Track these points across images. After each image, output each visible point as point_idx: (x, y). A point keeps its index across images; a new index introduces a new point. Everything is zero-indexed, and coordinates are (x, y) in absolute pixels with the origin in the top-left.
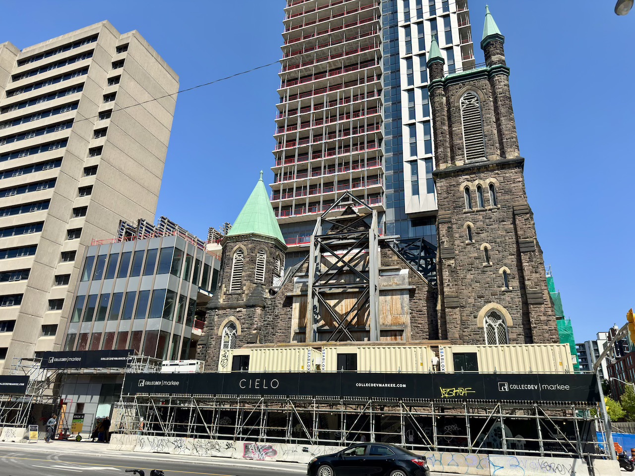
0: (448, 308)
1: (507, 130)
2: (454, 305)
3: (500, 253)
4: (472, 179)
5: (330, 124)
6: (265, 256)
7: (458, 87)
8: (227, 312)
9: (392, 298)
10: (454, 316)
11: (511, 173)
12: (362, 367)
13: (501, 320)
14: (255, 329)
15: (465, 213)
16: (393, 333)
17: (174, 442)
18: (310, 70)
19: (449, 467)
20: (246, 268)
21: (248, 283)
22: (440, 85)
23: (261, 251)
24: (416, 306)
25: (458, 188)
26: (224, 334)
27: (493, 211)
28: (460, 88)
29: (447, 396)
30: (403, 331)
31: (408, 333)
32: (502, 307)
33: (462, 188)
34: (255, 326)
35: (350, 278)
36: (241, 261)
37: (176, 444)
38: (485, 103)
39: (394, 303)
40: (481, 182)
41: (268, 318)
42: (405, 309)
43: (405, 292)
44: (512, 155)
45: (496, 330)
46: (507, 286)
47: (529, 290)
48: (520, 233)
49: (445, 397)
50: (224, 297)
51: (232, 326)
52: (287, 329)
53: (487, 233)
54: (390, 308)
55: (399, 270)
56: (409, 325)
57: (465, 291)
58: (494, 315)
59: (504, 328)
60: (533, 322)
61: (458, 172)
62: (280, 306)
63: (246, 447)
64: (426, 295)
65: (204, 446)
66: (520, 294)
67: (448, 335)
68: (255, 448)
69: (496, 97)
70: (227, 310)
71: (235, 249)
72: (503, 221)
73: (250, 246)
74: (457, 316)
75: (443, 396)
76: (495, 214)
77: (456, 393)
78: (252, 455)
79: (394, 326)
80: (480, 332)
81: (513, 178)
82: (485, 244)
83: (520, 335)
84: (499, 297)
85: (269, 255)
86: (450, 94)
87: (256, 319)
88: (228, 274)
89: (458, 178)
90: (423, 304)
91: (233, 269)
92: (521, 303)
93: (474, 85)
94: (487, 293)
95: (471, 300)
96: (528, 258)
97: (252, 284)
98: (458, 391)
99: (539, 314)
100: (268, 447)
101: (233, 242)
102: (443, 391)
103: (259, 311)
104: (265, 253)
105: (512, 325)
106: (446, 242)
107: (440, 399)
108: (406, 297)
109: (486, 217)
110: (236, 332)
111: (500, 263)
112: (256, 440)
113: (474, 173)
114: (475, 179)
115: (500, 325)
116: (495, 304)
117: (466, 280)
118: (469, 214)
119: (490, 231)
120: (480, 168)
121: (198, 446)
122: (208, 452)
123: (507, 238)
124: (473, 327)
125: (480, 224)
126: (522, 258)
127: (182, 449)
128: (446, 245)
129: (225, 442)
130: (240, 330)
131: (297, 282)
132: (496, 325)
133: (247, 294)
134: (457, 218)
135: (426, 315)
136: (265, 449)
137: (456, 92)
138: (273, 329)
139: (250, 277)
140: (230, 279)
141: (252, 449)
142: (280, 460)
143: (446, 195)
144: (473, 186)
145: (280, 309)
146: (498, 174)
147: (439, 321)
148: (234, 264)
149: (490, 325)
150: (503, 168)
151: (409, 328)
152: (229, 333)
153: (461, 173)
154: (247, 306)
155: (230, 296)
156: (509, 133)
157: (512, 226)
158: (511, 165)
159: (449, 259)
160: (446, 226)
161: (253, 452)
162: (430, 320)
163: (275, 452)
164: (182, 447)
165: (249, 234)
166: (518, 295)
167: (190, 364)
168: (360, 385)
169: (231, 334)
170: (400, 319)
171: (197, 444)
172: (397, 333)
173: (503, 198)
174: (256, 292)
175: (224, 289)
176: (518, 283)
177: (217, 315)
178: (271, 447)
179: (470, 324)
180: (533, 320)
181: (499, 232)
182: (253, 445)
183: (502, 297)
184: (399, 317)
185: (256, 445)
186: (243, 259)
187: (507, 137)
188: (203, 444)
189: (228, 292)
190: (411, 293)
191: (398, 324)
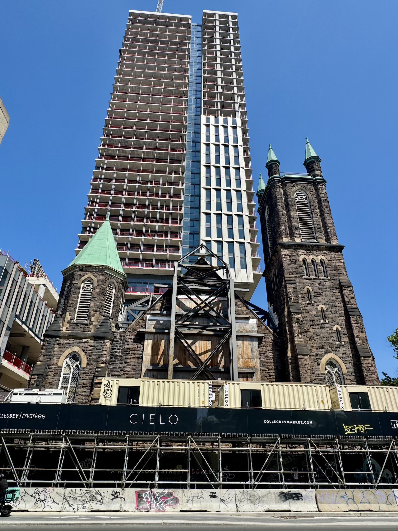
0: (300, 355)
1: (330, 224)
2: (305, 352)
3: (333, 314)
4: (308, 254)
5: (140, 197)
6: (114, 291)
7: (292, 185)
8: (70, 342)
9: (243, 344)
10: (306, 362)
11: (335, 255)
12: (267, 403)
13: (337, 369)
14: (104, 363)
15: (305, 279)
16: (244, 375)
17: (34, 495)
18: (126, 153)
19: (362, 505)
20: (96, 299)
21: (97, 315)
22: (279, 180)
23: (110, 286)
24: (263, 352)
25: (297, 259)
26: (64, 365)
27: (325, 280)
28: (294, 186)
29: (350, 432)
30: (253, 373)
31: (258, 375)
32: (337, 357)
33: (301, 259)
34: (104, 359)
35: (203, 321)
36: (90, 292)
37: (37, 496)
38: (313, 201)
39: (245, 348)
40: (315, 257)
41: (116, 352)
42: (255, 354)
43: (254, 339)
44: (334, 243)
45: (334, 377)
46: (340, 341)
47: (359, 345)
48: (347, 300)
49: (348, 434)
50: (68, 326)
51: (75, 357)
52: (137, 365)
53: (322, 297)
54: (242, 352)
55: (248, 319)
56: (259, 367)
57: (309, 342)
58: (331, 363)
59: (339, 375)
60: (365, 371)
61: (297, 246)
62: (130, 341)
63: (139, 497)
64: (271, 344)
65: (80, 498)
66: (350, 348)
67: (302, 378)
68: (150, 496)
69: (321, 199)
70: (71, 340)
71: (84, 278)
72: (333, 290)
73: (101, 277)
74: (307, 362)
75: (346, 433)
76: (326, 283)
77: (358, 430)
78: (147, 506)
79: (246, 368)
80: (323, 377)
81: (337, 258)
82: (321, 306)
83: (353, 381)
84: (335, 349)
85: (117, 290)
86: (287, 188)
87: (105, 352)
88: (74, 303)
89: (297, 251)
90: (269, 351)
91: (80, 298)
92: (351, 356)
93: (304, 187)
94: (326, 345)
95: (314, 350)
96: (355, 320)
97: (100, 316)
98: (359, 428)
99: (368, 365)
100: (168, 495)
101: (82, 271)
102: (346, 428)
103: (108, 344)
104: (114, 287)
105: (346, 373)
106: (293, 300)
107: (345, 436)
108: (256, 343)
109: (321, 285)
110: (80, 364)
111: (333, 321)
112: (152, 486)
113: (309, 250)
114: (310, 254)
115: (336, 372)
116: (332, 354)
117: (309, 333)
118: (308, 280)
119: (324, 296)
120: (313, 247)
121: (71, 498)
122: (86, 505)
123: (337, 303)
124: (317, 372)
125: (316, 289)
126: (351, 320)
127: (46, 504)
128: (293, 302)
129: (110, 490)
130: (86, 362)
131: (149, 320)
132: (334, 371)
133: (95, 326)
134: (299, 281)
135: (272, 361)
136: (164, 497)
137: (292, 188)
138: (121, 364)
139: (99, 309)
140: (76, 307)
141: (147, 498)
142: (185, 509)
143: (289, 263)
144: (309, 259)
145: (129, 345)
146: (326, 254)
147: (290, 366)
148: (80, 293)
149: (329, 372)
150: (329, 250)
151: (259, 372)
152: (71, 365)
153: (300, 248)
154: (95, 338)
155: (76, 326)
156: (331, 226)
157: (339, 294)
158: (335, 249)
159: (297, 313)
160: (292, 286)
161: (148, 502)
162: (276, 365)
163: (176, 500)
164: (47, 501)
165: (102, 267)
166: (348, 349)
167: (54, 394)
168: (268, 422)
169: (73, 366)
170: (250, 362)
171: (70, 495)
172: (249, 375)
173: (331, 272)
174: (105, 324)
175: (68, 318)
176: (347, 339)
177: (58, 344)
178: (171, 494)
179: (315, 370)
180: (364, 369)
181: (331, 297)
182: (148, 493)
183: (337, 349)
184: (249, 361)
185: (152, 492)
186: (91, 290)
187: (331, 229)
188: (77, 495)
189: (72, 321)
190: (260, 340)
191: (249, 367)
